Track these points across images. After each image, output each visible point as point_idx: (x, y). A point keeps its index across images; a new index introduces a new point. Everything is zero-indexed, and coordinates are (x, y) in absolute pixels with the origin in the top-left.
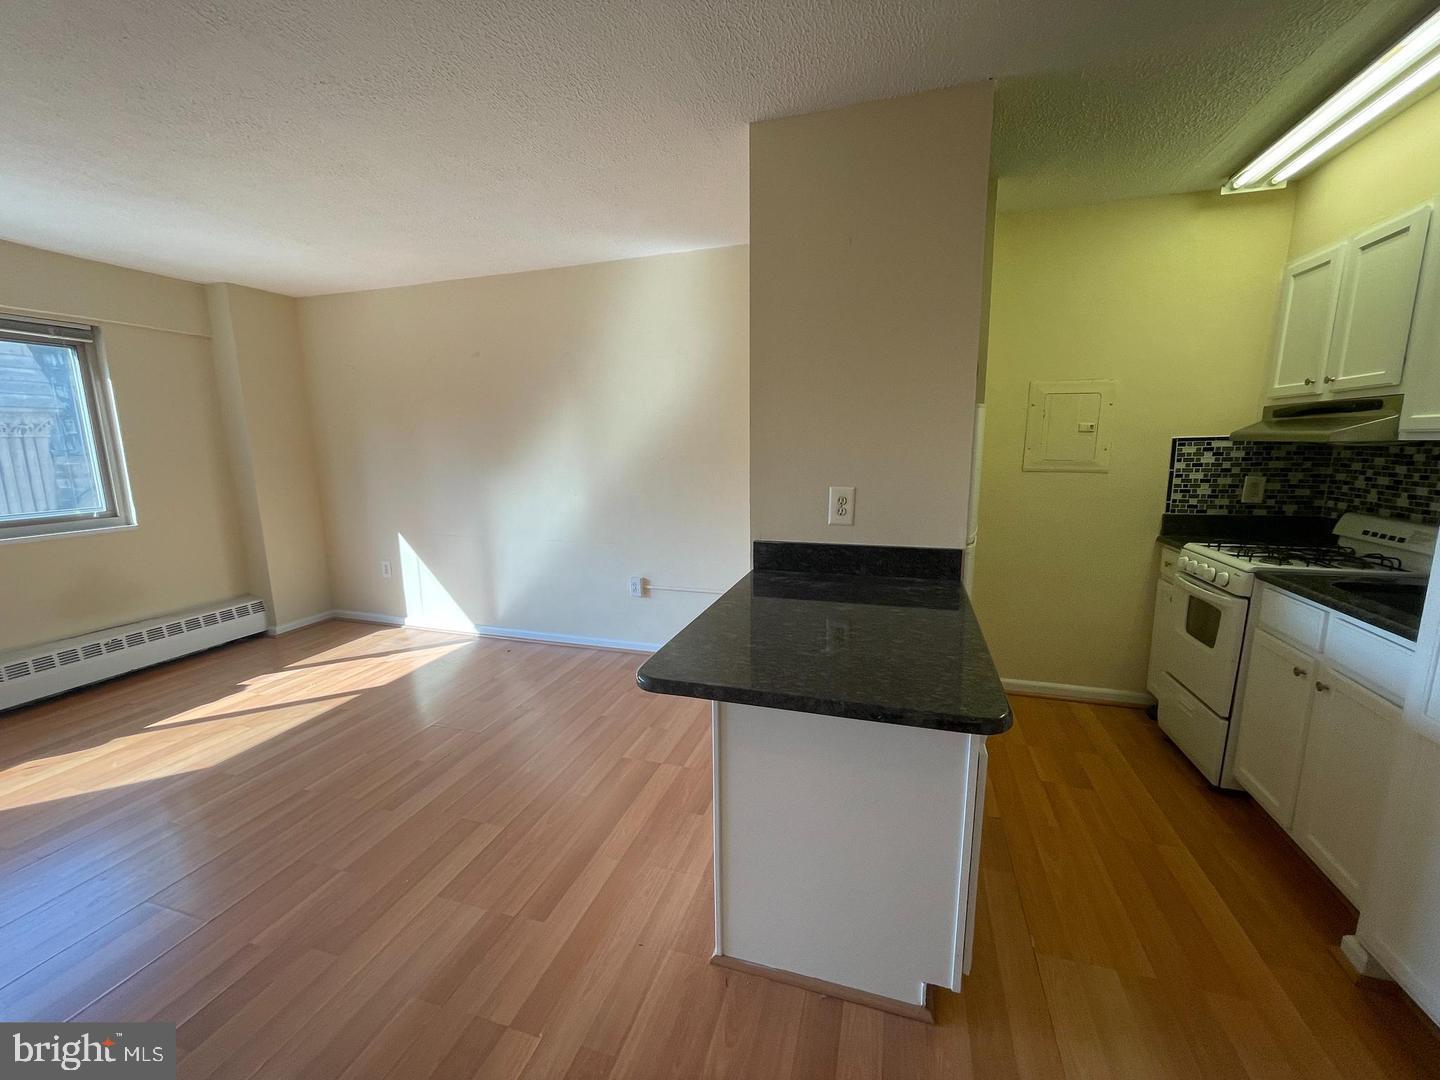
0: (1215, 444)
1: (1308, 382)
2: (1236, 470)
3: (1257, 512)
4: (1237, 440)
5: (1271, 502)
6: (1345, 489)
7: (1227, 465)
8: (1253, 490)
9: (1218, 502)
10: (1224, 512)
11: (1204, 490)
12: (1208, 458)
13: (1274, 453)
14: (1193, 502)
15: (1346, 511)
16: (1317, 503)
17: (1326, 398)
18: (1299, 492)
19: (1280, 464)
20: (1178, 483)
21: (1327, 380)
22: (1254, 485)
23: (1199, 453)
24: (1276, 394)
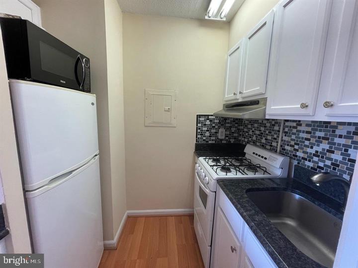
0: (210, 117)
1: (234, 94)
2: (216, 127)
3: (223, 142)
4: (216, 116)
5: (227, 138)
6: (247, 134)
7: (214, 125)
8: (222, 134)
9: (212, 138)
10: (214, 142)
11: (207, 134)
12: (208, 122)
13: (227, 121)
14: (204, 138)
15: (248, 143)
16: (239, 138)
17: (240, 100)
18: (235, 135)
19: (229, 125)
20: (199, 132)
21: (240, 93)
22: (222, 132)
23: (205, 121)
24: (227, 99)
